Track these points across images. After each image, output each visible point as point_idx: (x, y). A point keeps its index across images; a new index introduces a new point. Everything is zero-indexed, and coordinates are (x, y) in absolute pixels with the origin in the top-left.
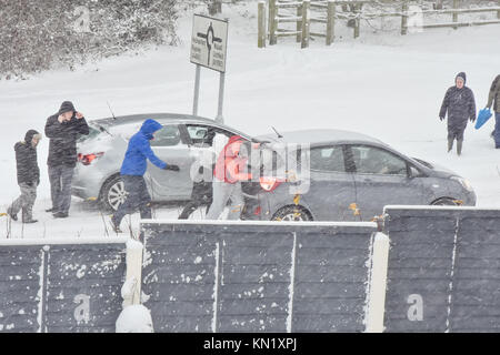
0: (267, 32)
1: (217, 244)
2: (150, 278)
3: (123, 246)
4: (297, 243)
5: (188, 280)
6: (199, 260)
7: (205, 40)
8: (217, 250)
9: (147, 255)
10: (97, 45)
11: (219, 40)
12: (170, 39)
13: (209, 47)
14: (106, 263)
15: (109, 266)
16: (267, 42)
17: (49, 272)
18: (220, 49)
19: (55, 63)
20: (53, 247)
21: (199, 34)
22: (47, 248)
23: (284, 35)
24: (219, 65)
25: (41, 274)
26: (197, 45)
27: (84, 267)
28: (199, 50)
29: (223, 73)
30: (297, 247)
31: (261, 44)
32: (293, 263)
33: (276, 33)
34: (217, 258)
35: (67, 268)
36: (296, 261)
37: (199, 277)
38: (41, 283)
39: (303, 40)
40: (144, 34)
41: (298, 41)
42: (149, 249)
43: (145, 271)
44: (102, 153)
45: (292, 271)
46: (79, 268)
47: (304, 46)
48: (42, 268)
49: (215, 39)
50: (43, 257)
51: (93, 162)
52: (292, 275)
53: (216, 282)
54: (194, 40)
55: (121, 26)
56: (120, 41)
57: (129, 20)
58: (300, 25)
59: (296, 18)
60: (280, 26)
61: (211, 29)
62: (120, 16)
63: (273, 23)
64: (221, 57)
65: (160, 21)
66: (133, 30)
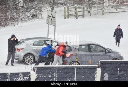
0: (67, 15)
1: (55, 72)
3: (30, 73)
4: (76, 71)
6: (50, 76)
7: (50, 17)
8: (55, 74)
9: (36, 75)
10: (21, 19)
11: (54, 17)
12: (41, 17)
13: (51, 19)
14: (25, 78)
16: (67, 18)
17: (10, 81)
18: (54, 20)
19: (10, 24)
20: (11, 74)
21: (49, 16)
22: (9, 74)
23: (71, 15)
24: (54, 24)
26: (48, 19)
29: (55, 26)
30: (76, 72)
31: (65, 18)
32: (75, 76)
33: (69, 15)
34: (55, 76)
35: (15, 79)
36: (76, 76)
37: (50, 81)
39: (76, 17)
40: (34, 16)
41: (75, 17)
42: (37, 74)
44: (23, 48)
45: (75, 79)
46: (18, 79)
47: (76, 18)
48: (8, 79)
49: (53, 17)
50: (8, 77)
54: (47, 17)
55: (28, 14)
56: (27, 18)
57: (30, 13)
58: (75, 13)
59: (74, 11)
60: (70, 13)
61: (52, 14)
62: (27, 12)
63: (68, 13)
64: (54, 22)
65: (38, 13)
66: (31, 15)
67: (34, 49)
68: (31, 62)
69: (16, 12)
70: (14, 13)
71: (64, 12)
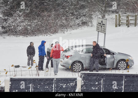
0: (118, 23)
1: (102, 79)
2: (83, 88)
3: (76, 79)
4: (125, 79)
5: (94, 89)
6: (97, 83)
7: (100, 25)
8: (102, 81)
9: (83, 82)
10: (71, 26)
11: (104, 25)
12: (91, 25)
13: (102, 27)
14: (71, 84)
15: (72, 84)
16: (118, 26)
17: (56, 86)
18: (105, 27)
19: (59, 31)
20: (57, 79)
21: (99, 23)
22: (55, 79)
23: (123, 24)
24: (104, 32)
25: (53, 86)
26: (98, 26)
27: (65, 85)
28: (99, 27)
29: (105, 34)
31: (116, 26)
32: (123, 84)
33: (121, 23)
34: (102, 83)
35: (61, 85)
36: (124, 84)
37: (97, 88)
38: (54, 89)
39: (128, 25)
40: (84, 23)
42: (83, 80)
43: (82, 86)
44: (72, 55)
45: (123, 87)
46: (64, 85)
47: (128, 27)
48: (54, 85)
50: (54, 82)
51: (69, 58)
52: (123, 88)
53: (102, 89)
54: (97, 25)
55: (78, 21)
56: (77, 25)
57: (80, 20)
58: (127, 21)
59: (126, 19)
60: (122, 21)
61: (102, 22)
62: (77, 19)
63: (120, 20)
64: (105, 29)
65: (88, 20)
66: (81, 22)
67: (83, 56)
68: (79, 70)
69: (66, 19)
70: (63, 20)
71: (115, 20)
